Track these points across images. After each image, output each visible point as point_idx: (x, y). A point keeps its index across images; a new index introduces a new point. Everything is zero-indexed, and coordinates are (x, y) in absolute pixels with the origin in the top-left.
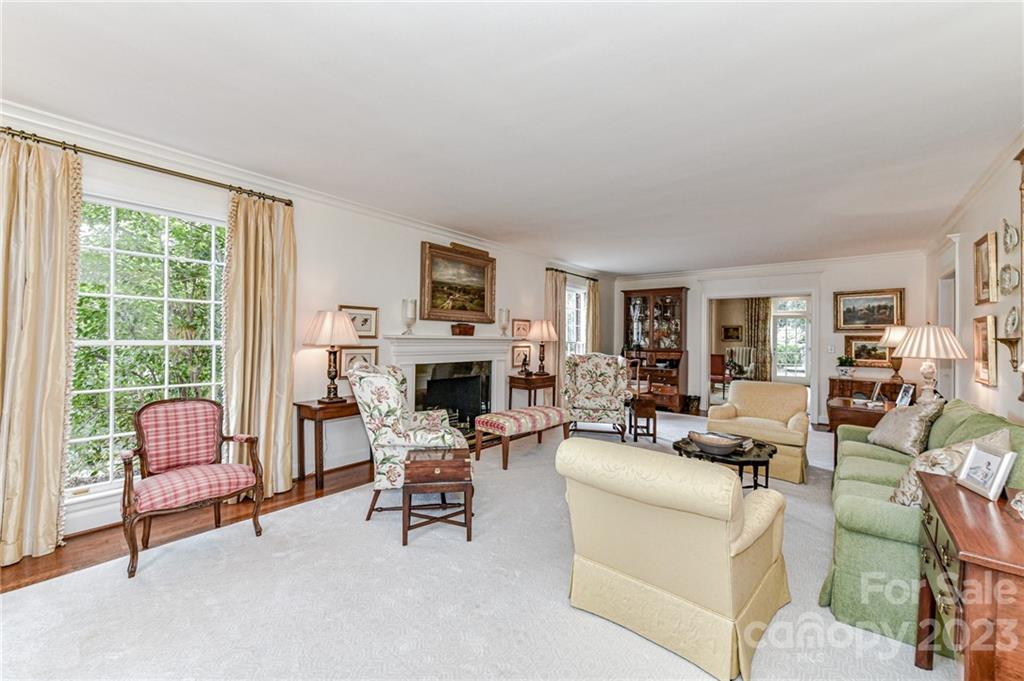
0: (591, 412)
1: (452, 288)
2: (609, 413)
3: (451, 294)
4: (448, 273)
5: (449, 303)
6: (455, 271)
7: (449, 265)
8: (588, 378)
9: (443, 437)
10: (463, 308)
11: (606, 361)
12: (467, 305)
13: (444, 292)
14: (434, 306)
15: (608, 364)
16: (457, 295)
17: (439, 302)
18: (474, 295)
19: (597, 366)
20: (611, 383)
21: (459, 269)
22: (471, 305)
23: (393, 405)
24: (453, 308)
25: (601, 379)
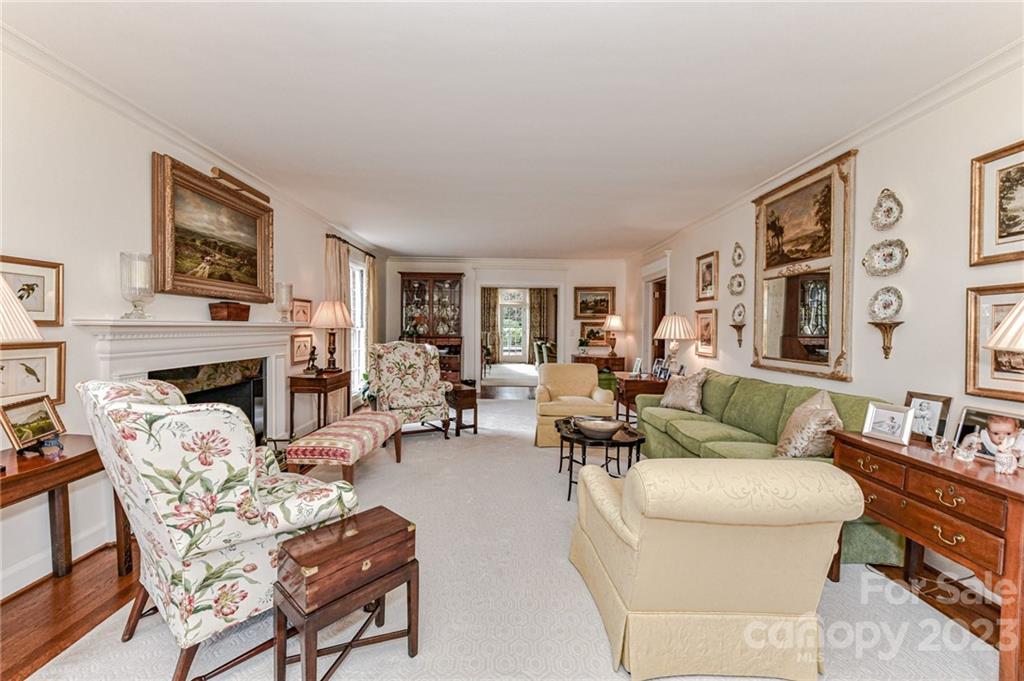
0: (413, 412)
1: (209, 244)
2: (432, 409)
3: (208, 254)
4: (203, 219)
5: (204, 268)
6: (213, 216)
7: (203, 204)
8: (396, 371)
9: (340, 498)
10: (227, 278)
11: (415, 350)
12: (232, 272)
13: (195, 248)
14: (178, 271)
15: (417, 354)
16: (218, 256)
17: (188, 264)
18: (242, 258)
19: (405, 357)
20: (421, 375)
21: (219, 213)
22: (237, 273)
23: (239, 462)
24: (211, 275)
25: (410, 371)
